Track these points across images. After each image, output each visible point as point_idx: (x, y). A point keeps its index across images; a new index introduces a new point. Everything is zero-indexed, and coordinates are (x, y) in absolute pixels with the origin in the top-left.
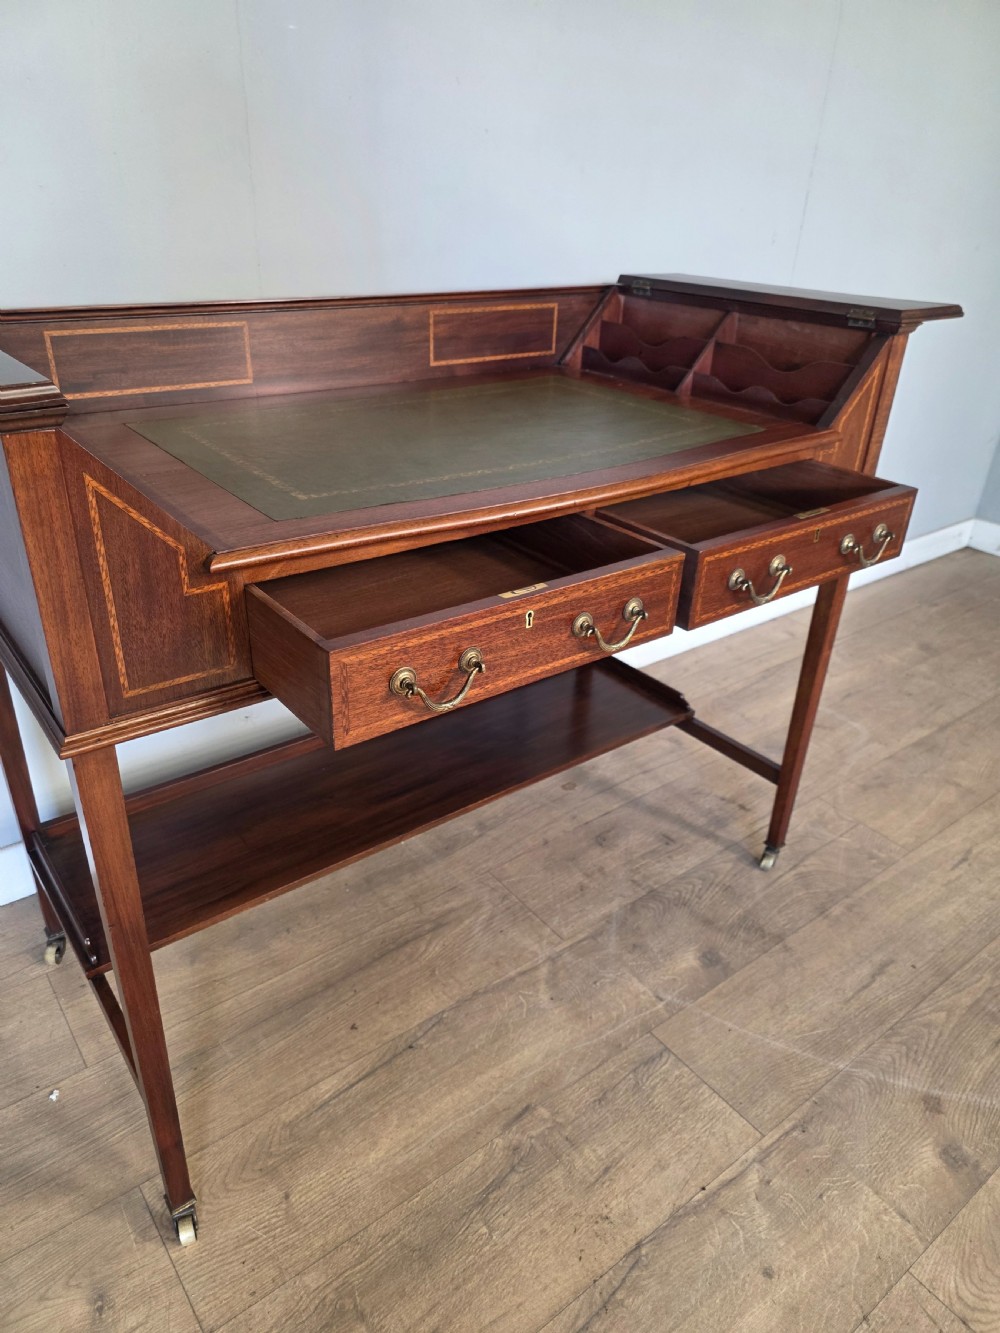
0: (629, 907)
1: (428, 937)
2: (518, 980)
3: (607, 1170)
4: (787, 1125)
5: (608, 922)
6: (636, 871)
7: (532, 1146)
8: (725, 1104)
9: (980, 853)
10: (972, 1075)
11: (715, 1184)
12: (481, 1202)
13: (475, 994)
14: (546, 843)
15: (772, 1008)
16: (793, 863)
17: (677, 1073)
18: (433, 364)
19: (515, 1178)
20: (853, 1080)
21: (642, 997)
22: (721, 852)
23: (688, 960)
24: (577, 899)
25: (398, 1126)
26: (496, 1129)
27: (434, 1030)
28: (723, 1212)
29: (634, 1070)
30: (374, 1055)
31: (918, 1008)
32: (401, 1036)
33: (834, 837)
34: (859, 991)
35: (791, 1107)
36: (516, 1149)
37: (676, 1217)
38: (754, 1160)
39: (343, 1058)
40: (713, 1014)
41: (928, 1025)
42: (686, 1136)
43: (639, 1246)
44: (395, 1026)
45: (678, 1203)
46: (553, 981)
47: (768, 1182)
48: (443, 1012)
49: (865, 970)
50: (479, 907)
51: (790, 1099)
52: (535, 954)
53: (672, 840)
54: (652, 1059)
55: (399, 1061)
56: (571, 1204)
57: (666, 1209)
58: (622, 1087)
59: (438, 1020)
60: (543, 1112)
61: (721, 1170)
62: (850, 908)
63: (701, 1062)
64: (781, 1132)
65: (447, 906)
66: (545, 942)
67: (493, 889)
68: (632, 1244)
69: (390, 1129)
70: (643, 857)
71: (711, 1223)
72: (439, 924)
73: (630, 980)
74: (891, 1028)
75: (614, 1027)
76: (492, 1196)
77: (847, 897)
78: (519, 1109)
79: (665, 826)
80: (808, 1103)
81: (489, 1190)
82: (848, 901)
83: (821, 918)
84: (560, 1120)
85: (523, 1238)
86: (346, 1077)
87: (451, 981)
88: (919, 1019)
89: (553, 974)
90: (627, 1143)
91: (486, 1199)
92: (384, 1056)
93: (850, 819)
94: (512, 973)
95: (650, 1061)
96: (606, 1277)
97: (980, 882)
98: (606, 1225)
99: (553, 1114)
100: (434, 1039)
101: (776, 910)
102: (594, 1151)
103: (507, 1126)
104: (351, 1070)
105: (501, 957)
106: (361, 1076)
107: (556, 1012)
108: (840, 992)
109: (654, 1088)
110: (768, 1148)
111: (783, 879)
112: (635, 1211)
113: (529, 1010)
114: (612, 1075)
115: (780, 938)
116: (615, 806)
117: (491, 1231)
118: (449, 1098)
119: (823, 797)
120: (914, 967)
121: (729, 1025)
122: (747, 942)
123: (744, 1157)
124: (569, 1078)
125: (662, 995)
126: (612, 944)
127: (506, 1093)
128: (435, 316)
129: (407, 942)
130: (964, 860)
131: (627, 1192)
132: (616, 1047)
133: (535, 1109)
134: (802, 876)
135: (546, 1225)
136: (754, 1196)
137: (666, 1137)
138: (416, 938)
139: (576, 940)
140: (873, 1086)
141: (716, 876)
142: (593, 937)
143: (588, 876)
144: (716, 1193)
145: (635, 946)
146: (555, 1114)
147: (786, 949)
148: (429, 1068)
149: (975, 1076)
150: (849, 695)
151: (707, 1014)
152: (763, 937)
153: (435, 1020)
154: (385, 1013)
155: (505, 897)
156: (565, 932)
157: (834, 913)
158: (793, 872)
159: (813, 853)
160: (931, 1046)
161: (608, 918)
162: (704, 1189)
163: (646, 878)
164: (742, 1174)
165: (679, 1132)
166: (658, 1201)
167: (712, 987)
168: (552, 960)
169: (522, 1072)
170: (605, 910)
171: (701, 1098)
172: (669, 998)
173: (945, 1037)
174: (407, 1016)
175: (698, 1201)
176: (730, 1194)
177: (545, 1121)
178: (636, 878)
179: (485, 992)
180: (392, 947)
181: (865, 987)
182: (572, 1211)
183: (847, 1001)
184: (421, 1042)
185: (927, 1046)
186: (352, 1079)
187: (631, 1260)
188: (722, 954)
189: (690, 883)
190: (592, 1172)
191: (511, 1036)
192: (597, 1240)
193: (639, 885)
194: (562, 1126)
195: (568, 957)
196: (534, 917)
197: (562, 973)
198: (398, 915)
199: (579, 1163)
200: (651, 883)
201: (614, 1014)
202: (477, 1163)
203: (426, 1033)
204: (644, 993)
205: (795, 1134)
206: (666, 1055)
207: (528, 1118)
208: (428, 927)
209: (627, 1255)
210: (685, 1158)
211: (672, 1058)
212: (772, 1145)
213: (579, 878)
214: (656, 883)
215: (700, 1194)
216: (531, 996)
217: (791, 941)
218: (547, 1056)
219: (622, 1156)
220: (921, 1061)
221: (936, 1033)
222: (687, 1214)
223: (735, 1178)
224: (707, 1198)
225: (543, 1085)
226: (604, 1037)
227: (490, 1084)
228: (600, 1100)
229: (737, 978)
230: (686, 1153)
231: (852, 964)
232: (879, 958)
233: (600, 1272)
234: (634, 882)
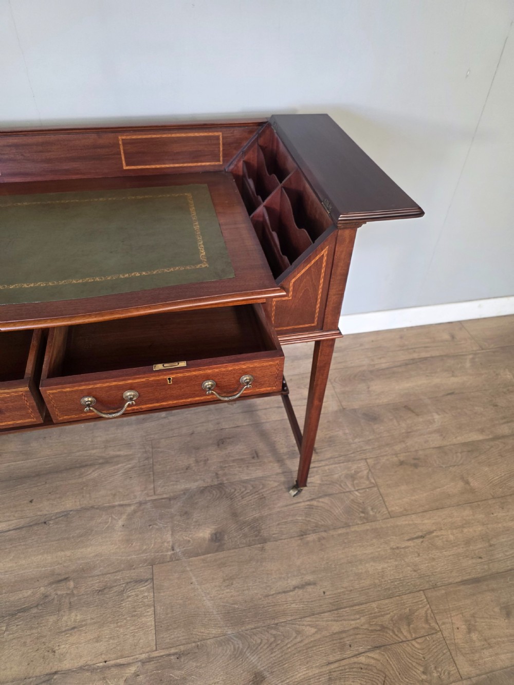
0: (202, 489)
1: (97, 466)
2: (116, 508)
3: (74, 628)
4: (173, 651)
5: (184, 494)
6: (222, 468)
7: (54, 598)
8: (153, 623)
9: (437, 536)
10: (296, 675)
11: (112, 662)
12: (13, 615)
13: (93, 507)
14: (192, 434)
15: (224, 581)
16: (313, 496)
17: (146, 594)
18: (125, 168)
19: (35, 611)
20: (228, 644)
21: (166, 544)
22: (277, 474)
23: (205, 533)
24: (180, 473)
25: (11, 560)
26: (46, 582)
27: (61, 518)
28: (104, 678)
29: (127, 583)
30: (28, 519)
31: (303, 619)
32: (46, 515)
33: (353, 489)
34: (279, 593)
35: (184, 642)
36: (46, 596)
37: (81, 669)
38: (140, 661)
39: (16, 515)
40: (191, 570)
41: (298, 632)
42: (122, 630)
43: (56, 673)
44: (47, 509)
45: (89, 663)
46: (131, 517)
47: (138, 675)
48: (71, 511)
49: (294, 582)
50: (132, 459)
51: (187, 637)
52: (135, 497)
53: (258, 456)
54: (141, 581)
55: (35, 528)
56: (45, 636)
57: (81, 662)
58: (115, 589)
59: (66, 515)
60: (71, 584)
61: (122, 657)
62: (320, 539)
63: (162, 594)
64: (168, 653)
65: (118, 453)
66: (146, 492)
67: (146, 452)
68: (53, 670)
69: (7, 560)
70: (234, 461)
71: (94, 681)
72: (107, 461)
73: (168, 531)
74: (277, 624)
75: (138, 554)
76: (19, 614)
77: (325, 531)
78: (63, 577)
79: (261, 446)
80: (194, 644)
81: (19, 611)
82: (324, 534)
83: (298, 538)
84: (75, 592)
85: (15, 641)
86: (9, 525)
87: (88, 495)
88: (298, 627)
89: (135, 512)
90: (93, 619)
91: (16, 614)
92: (32, 522)
93: (373, 481)
94: (117, 503)
95: (139, 581)
96: (31, 679)
97: (419, 555)
98: (51, 655)
99: (74, 587)
100: (57, 523)
101: (277, 523)
102: (76, 616)
103: (51, 584)
104: (14, 523)
105: (119, 492)
106: (16, 528)
107: (119, 533)
108: (268, 589)
109: (128, 597)
110: (153, 658)
111: (299, 505)
112: (68, 655)
113: (108, 527)
114: (116, 581)
115: (265, 541)
116: (245, 424)
117: (6, 630)
118: (40, 556)
119: (368, 461)
120: (324, 593)
121: (194, 580)
122: (245, 536)
123: (137, 656)
124: (97, 572)
125: (175, 548)
126: (176, 507)
127: (64, 566)
128: (123, 140)
129: (86, 466)
130: (422, 537)
131: (73, 644)
132: (130, 566)
133: (69, 581)
134: (311, 507)
135: (28, 641)
136: (124, 679)
137: (112, 626)
138: (91, 465)
139: (160, 497)
140: (235, 653)
141: (262, 488)
142: (170, 499)
143: (197, 462)
144: (109, 667)
145: (186, 513)
146: (75, 587)
147: (263, 549)
148: (44, 537)
149: (297, 676)
150: (452, 393)
151: (188, 569)
152: (256, 536)
153: (65, 513)
154: (48, 500)
155: (147, 459)
156: (159, 490)
157: (308, 539)
158: (308, 503)
159: (329, 495)
160: (289, 646)
161: (185, 491)
162: (105, 662)
163: (225, 475)
164: (129, 664)
165: (120, 627)
166: (81, 657)
167: (204, 554)
168: (140, 503)
169: (79, 559)
170: (188, 486)
171: (145, 614)
172: (178, 550)
173: (302, 645)
174: (56, 505)
175: (98, 666)
176: (115, 671)
177: (69, 589)
178: (220, 472)
179: (97, 509)
180: (78, 465)
181: (284, 592)
182: (44, 640)
183: (267, 596)
184: (51, 522)
185: (287, 644)
186: (11, 528)
187: (47, 678)
188: (226, 536)
189: (244, 486)
190: (67, 626)
191: (90, 537)
192: (42, 660)
193: (218, 478)
194: (73, 595)
195: (149, 505)
196: (152, 475)
197: (139, 514)
198: (93, 449)
199: (65, 618)
200: (224, 479)
201: (145, 547)
202: (26, 595)
203: (57, 518)
204: (168, 542)
205: (172, 657)
206: (149, 582)
207: (63, 584)
208: (101, 461)
209: (47, 675)
210: (111, 641)
211: (151, 585)
212: (156, 657)
213: (192, 461)
214: (227, 480)
215: (101, 664)
216: (115, 519)
217: (269, 546)
218: (96, 555)
219: (86, 625)
220: (275, 652)
221: (299, 639)
222: (88, 670)
223: (124, 665)
224: (103, 667)
225: (83, 570)
226: (129, 558)
227: (61, 558)
228: (100, 591)
229: (221, 555)
230: (114, 639)
231: (290, 575)
232: (309, 578)
233: (31, 675)
234: (217, 474)
